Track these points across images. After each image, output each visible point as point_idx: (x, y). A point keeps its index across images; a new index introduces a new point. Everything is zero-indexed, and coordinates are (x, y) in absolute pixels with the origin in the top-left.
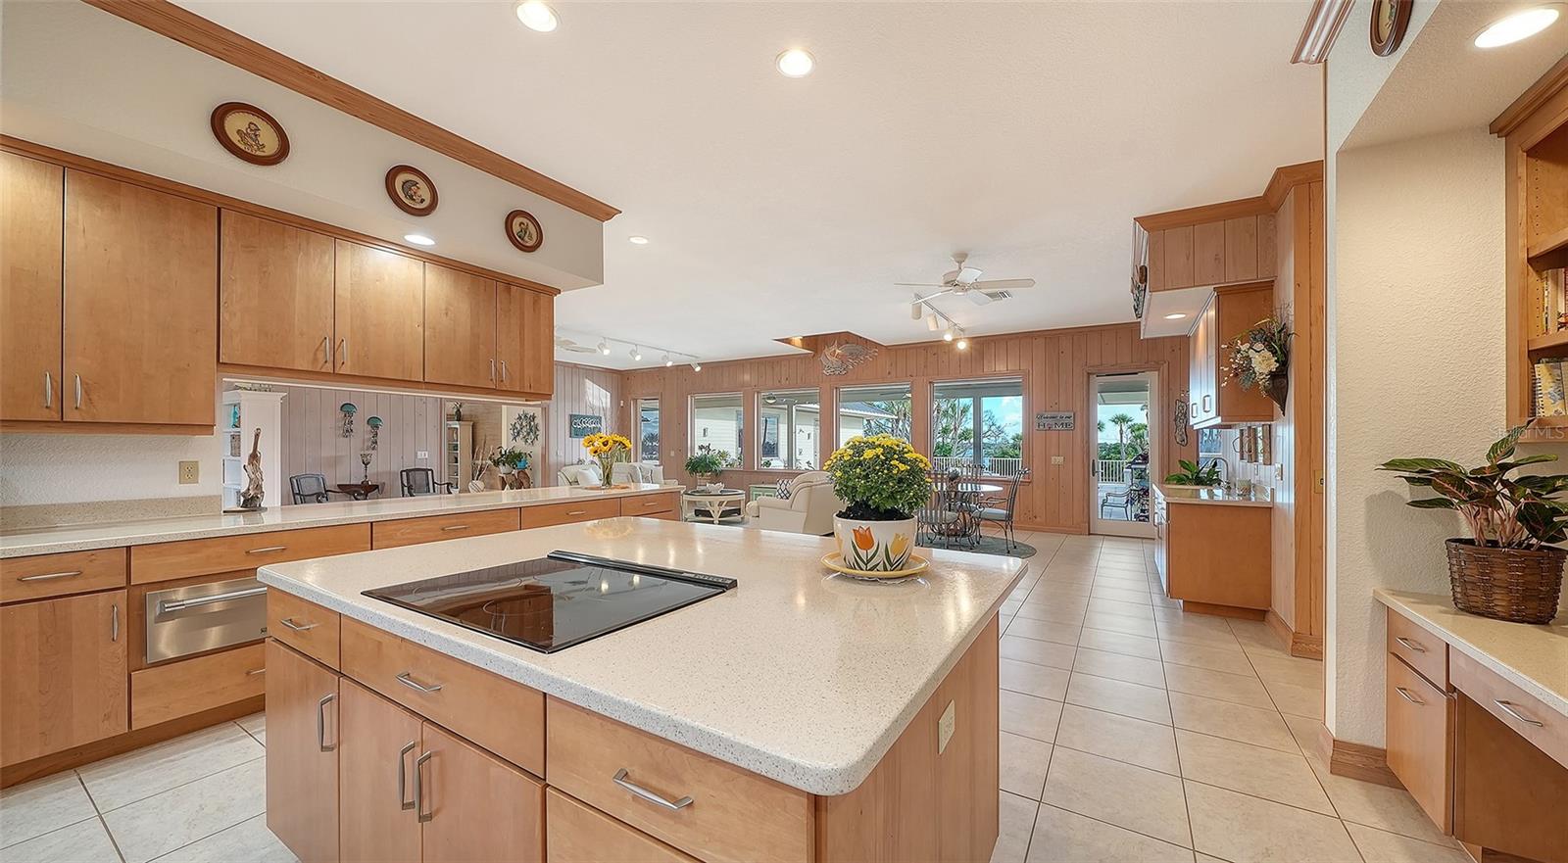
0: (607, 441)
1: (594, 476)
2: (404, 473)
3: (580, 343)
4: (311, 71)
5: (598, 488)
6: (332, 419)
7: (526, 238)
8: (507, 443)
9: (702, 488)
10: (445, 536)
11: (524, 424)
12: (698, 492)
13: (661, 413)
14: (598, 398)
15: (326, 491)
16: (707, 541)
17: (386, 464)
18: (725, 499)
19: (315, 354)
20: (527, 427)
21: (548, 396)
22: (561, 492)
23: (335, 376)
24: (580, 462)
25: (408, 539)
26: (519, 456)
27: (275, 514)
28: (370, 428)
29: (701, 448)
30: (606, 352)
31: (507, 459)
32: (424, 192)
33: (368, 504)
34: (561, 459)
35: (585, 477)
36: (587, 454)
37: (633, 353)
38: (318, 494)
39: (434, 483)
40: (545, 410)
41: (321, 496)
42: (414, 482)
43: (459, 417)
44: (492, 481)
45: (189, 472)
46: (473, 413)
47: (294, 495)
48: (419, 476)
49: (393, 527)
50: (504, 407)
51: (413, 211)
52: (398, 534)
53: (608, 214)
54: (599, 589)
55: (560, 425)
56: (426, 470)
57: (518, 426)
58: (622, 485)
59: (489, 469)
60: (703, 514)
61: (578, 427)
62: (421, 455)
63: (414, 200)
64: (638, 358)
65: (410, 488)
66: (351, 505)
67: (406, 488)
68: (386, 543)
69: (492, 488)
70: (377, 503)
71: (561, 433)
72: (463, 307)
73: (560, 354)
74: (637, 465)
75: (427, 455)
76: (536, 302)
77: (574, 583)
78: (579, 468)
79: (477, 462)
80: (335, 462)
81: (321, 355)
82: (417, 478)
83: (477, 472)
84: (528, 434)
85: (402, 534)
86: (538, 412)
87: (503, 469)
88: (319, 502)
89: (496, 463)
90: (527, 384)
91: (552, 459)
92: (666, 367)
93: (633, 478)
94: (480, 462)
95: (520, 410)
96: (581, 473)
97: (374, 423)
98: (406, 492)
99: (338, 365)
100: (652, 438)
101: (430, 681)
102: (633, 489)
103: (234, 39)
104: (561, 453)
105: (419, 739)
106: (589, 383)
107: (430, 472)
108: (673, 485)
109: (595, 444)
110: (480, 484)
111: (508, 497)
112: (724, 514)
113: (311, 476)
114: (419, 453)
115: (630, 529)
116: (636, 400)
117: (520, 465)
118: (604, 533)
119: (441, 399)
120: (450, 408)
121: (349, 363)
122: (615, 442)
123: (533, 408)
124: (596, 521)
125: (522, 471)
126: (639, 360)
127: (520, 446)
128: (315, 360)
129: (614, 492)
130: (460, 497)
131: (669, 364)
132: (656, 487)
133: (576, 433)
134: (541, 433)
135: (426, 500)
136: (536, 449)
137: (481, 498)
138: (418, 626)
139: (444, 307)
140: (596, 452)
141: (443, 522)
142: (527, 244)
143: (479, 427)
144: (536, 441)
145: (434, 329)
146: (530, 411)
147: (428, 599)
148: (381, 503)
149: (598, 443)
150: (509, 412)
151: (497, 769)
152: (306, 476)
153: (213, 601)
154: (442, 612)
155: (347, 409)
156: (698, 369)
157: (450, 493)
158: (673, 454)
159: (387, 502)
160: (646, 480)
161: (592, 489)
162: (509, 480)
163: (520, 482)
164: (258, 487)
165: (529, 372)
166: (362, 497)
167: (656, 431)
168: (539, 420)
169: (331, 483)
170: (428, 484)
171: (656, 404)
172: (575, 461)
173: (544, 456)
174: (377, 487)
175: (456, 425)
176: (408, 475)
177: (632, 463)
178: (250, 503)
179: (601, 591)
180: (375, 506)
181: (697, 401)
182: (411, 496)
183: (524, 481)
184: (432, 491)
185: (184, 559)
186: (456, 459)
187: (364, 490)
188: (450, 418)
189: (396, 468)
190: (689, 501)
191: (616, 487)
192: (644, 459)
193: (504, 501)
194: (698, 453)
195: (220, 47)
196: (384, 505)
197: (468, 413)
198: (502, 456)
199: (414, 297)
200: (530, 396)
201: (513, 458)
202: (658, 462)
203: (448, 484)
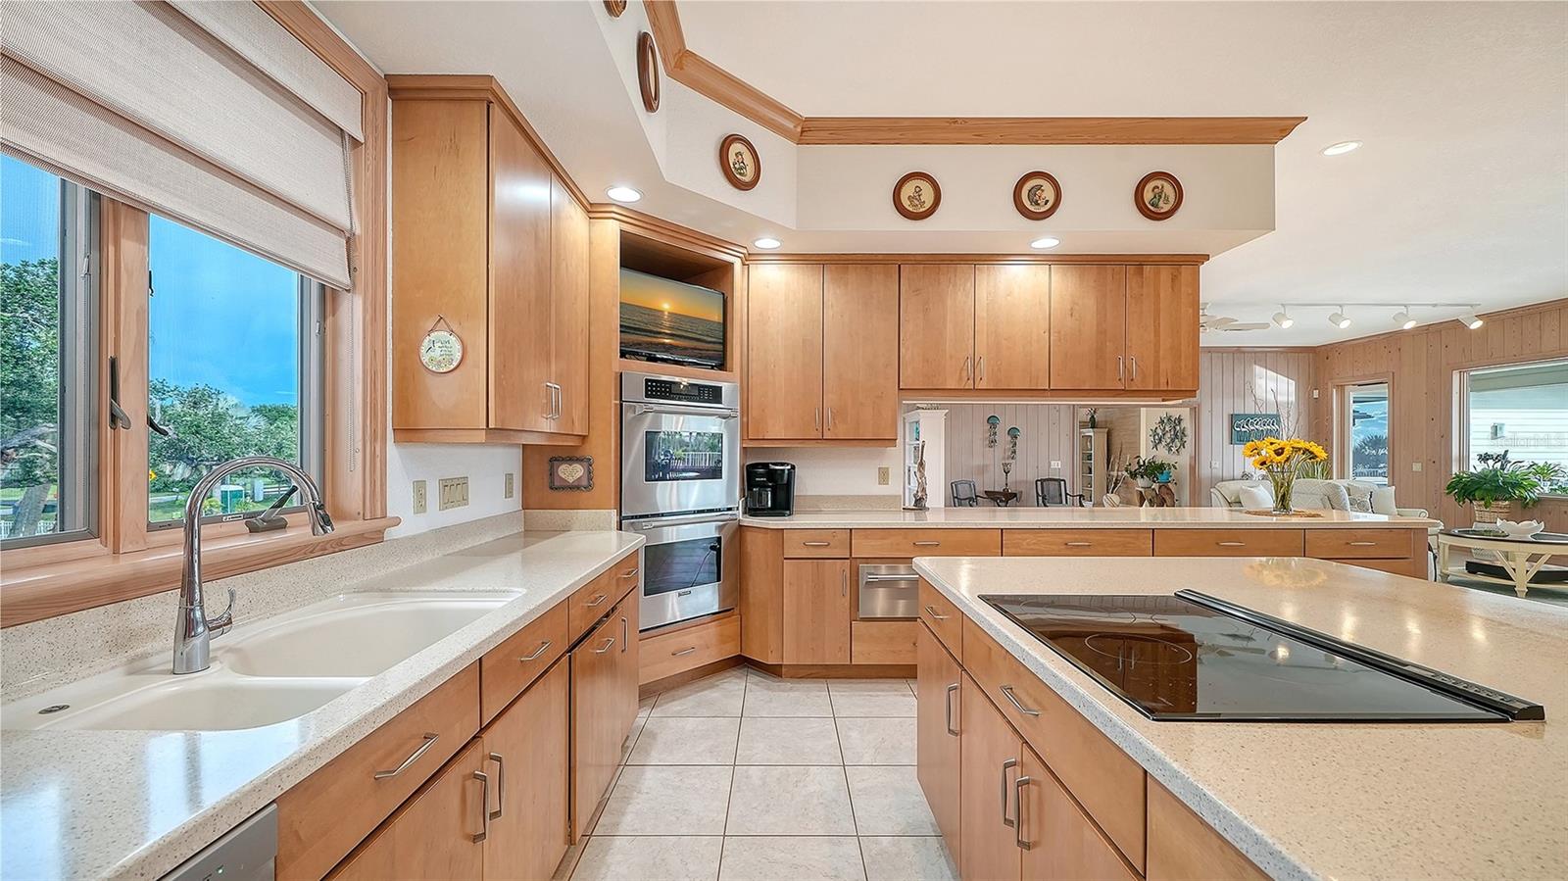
0: (1283, 449)
1: (1265, 496)
2: (1039, 483)
3: (1243, 318)
4: (955, 120)
5: (1268, 514)
6: (981, 430)
7: (1161, 204)
8: (1146, 452)
9: (1486, 527)
10: (1069, 552)
11: (1167, 429)
12: (1475, 532)
13: (1392, 405)
14: (1275, 389)
15: (977, 496)
16: (1492, 624)
17: (1024, 473)
18: (1548, 551)
19: (960, 373)
20: (1172, 432)
21: (1192, 393)
22: (1217, 515)
23: (976, 391)
24: (1245, 476)
25: (1032, 549)
26: (1161, 467)
27: (938, 514)
28: (1010, 438)
29: (1484, 458)
30: (1287, 324)
31: (1146, 470)
32: (1049, 193)
33: (1009, 511)
34: (1217, 472)
35: (1252, 497)
36: (1251, 465)
37: (1335, 319)
38: (970, 499)
39: (1066, 494)
40: (1195, 411)
41: (972, 501)
42: (1048, 492)
43: (1093, 424)
44: (1129, 496)
45: (883, 476)
46: (1108, 419)
47: (954, 497)
48: (1053, 486)
49: (1020, 537)
50: (1143, 410)
51: (1039, 216)
52: (1024, 543)
53: (1282, 131)
54: (1273, 655)
55: (1216, 431)
56: (1059, 481)
57: (1159, 431)
58: (1308, 512)
59: (1125, 482)
60: (1490, 575)
61: (1241, 429)
62: (1056, 464)
63: (1038, 204)
64: (1344, 324)
65: (1044, 498)
66: (995, 511)
67: (1040, 498)
68: (1013, 550)
69: (1128, 503)
70: (1015, 511)
71: (1217, 437)
72: (1090, 302)
73: (1208, 338)
74: (1342, 484)
75: (1060, 465)
76: (1174, 278)
77: (1235, 636)
78: (1244, 485)
79: (1112, 473)
80: (983, 469)
81: (964, 374)
82: (1051, 488)
83: (1112, 485)
84: (1173, 441)
85: (1028, 544)
86: (1185, 413)
87: (1141, 483)
88: (971, 506)
89: (1134, 475)
90: (1163, 380)
91: (1205, 471)
92: (1403, 332)
93: (1332, 502)
94: (1115, 473)
95: (1162, 413)
96: (1246, 492)
97: (1013, 433)
98: (1040, 502)
99: (978, 379)
100: (1376, 442)
101: (1030, 703)
102: (1334, 518)
103: (906, 123)
104: (1217, 464)
105: (1019, 759)
106: (1259, 370)
107: (1062, 483)
108: (1417, 517)
109: (1263, 453)
110: (1115, 498)
111: (1147, 516)
112: (1541, 577)
113: (966, 482)
114: (1052, 463)
115: (1324, 577)
116: (1341, 388)
117: (1162, 478)
118: (1277, 576)
119: (1074, 405)
120: (1084, 415)
121: (985, 378)
122: (1296, 450)
123: (1178, 409)
124: (1264, 559)
125: (1164, 486)
126: (1346, 328)
127: (1162, 455)
128: (961, 378)
129: (1294, 520)
130: (1093, 511)
131: (1409, 325)
132: (1384, 518)
133: (1238, 437)
134: (1189, 439)
135: (1059, 511)
136: (1183, 459)
137: (1115, 514)
138: (1018, 642)
139: (1069, 307)
140: (1263, 463)
141: (1066, 537)
142: (1162, 211)
143: (1115, 434)
144: (1182, 450)
145: (1059, 332)
146: (1175, 413)
147: (1030, 614)
148: (1019, 511)
149: (1267, 452)
150: (1149, 416)
151: (1090, 833)
152: (961, 482)
153: (902, 579)
154: (1041, 632)
155: (992, 421)
156: (1477, 325)
157: (1082, 505)
158: (1417, 467)
159: (1023, 511)
160: (1362, 508)
161: (1256, 513)
162: (1148, 495)
163: (1162, 498)
164: (924, 490)
165: (1165, 366)
166: (1004, 504)
167: (1384, 433)
168: (1187, 424)
169: (980, 490)
170: (1061, 495)
171: (1383, 390)
172: (1238, 473)
173: (1193, 468)
174: (1015, 495)
175: (1090, 432)
176: (1042, 484)
177: (1335, 481)
178: (919, 504)
179: (1275, 658)
180: (1014, 513)
181: (1474, 379)
182: (1045, 506)
183: (1167, 498)
184: (1064, 502)
185: (879, 542)
186: (1090, 469)
187: (1004, 498)
188: (1083, 425)
189: (1032, 477)
190: (1451, 547)
191: (1298, 514)
192: (1356, 475)
193: (1142, 521)
194: (1476, 467)
195: (897, 135)
196: (1021, 513)
197: (1103, 419)
198: (1140, 466)
199: (1040, 303)
200: (1167, 394)
201: (1154, 470)
202: (1385, 481)
203: (1081, 496)
